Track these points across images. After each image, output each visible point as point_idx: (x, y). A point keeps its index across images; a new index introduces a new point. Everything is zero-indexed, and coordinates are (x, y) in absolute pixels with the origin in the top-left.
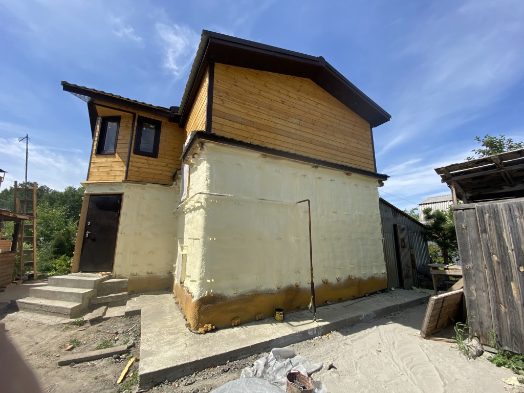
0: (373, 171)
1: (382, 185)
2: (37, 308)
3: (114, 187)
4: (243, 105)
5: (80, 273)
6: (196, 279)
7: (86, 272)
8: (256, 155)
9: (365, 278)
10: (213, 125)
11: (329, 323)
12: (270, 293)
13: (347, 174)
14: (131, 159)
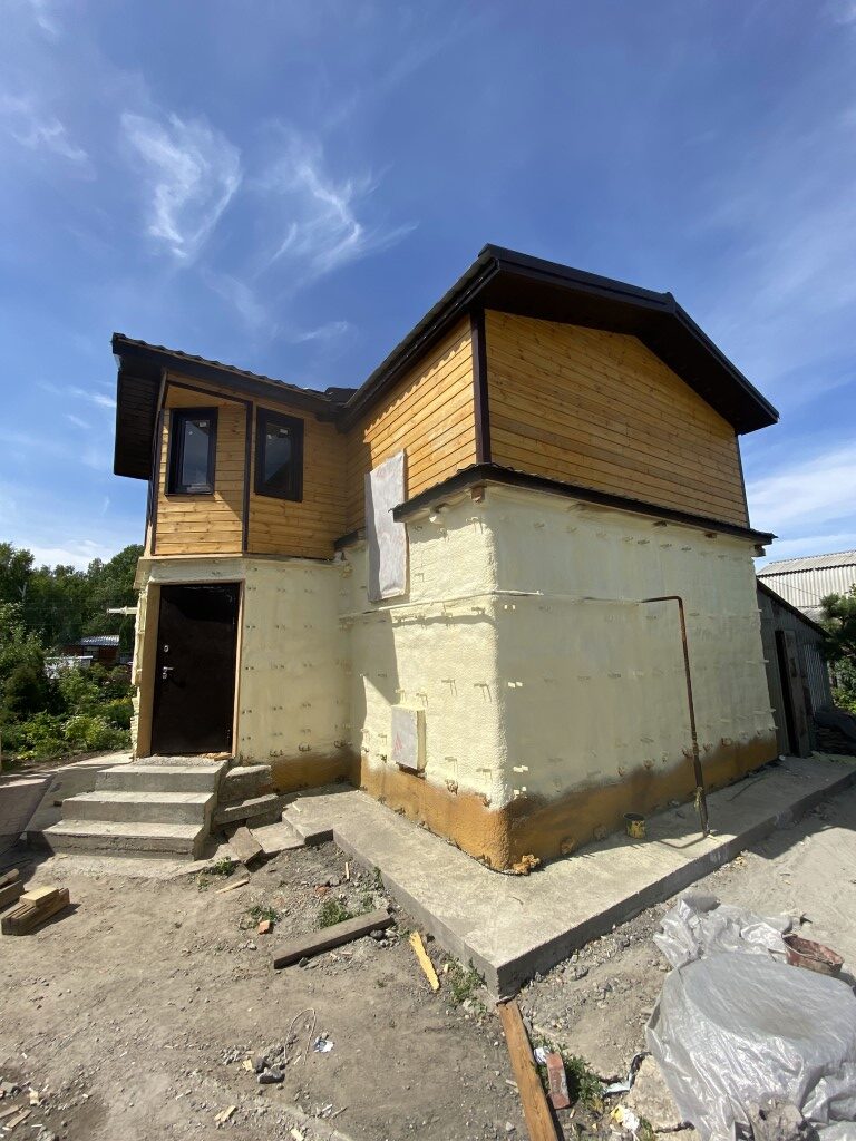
0: (744, 525)
1: (762, 553)
2: (104, 845)
3: (220, 569)
4: (534, 399)
5: (154, 758)
6: (491, 767)
7: (170, 755)
8: (564, 504)
9: (745, 742)
10: (494, 447)
11: (735, 837)
12: (609, 785)
13: (709, 536)
14: (251, 505)
